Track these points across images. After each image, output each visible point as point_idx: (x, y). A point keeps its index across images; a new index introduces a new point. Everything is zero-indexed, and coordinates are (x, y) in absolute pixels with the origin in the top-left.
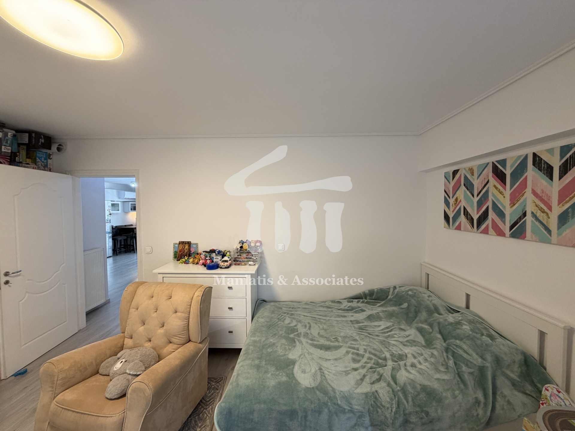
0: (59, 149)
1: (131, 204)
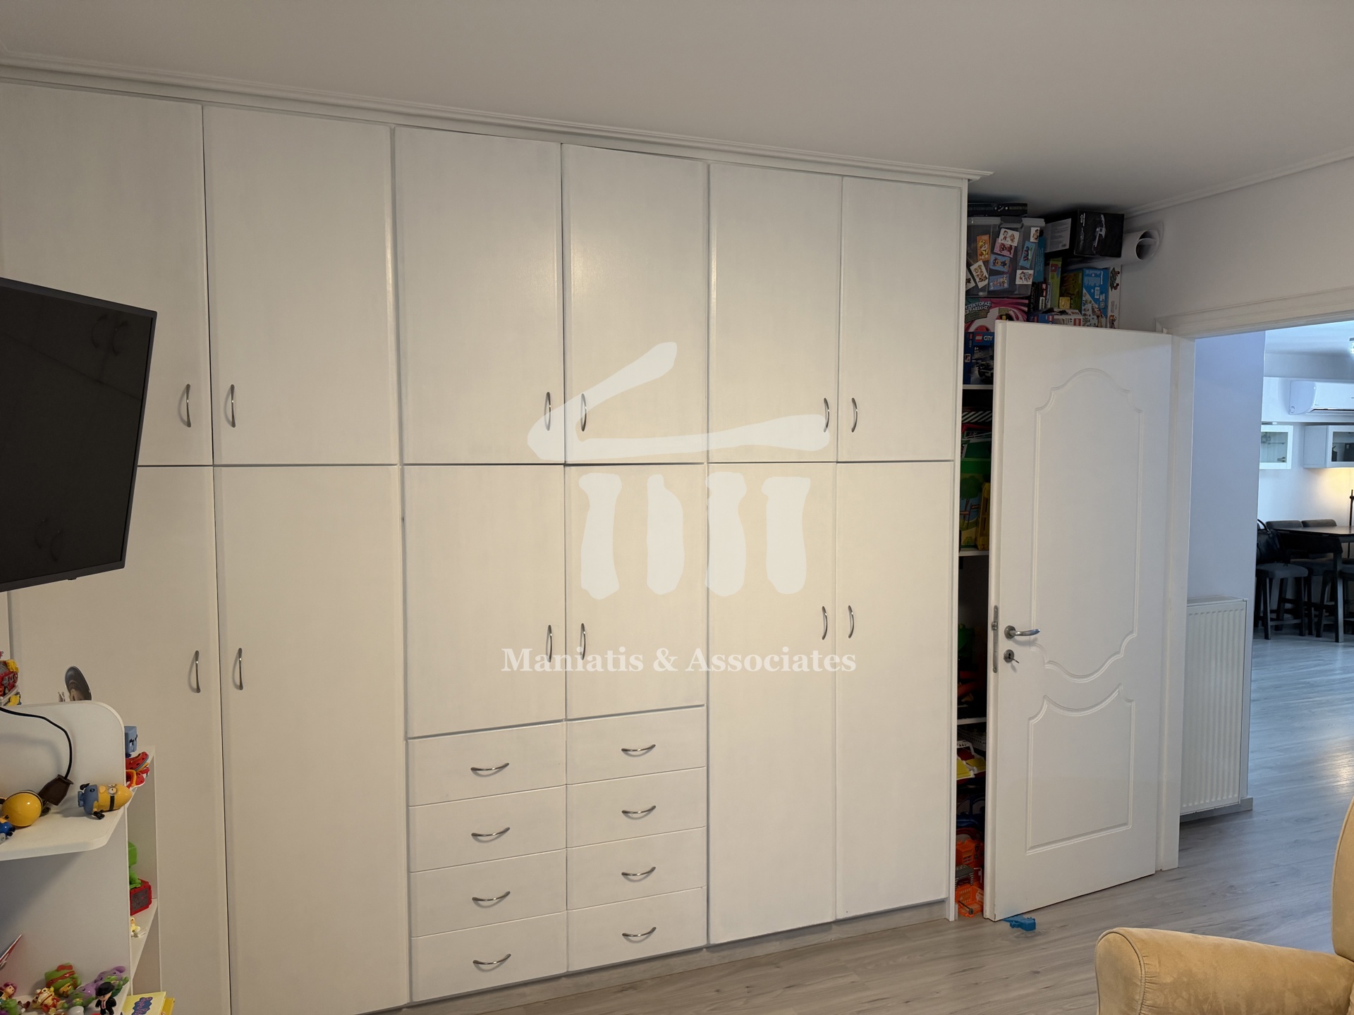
0: (1141, 251)
1: (1334, 433)
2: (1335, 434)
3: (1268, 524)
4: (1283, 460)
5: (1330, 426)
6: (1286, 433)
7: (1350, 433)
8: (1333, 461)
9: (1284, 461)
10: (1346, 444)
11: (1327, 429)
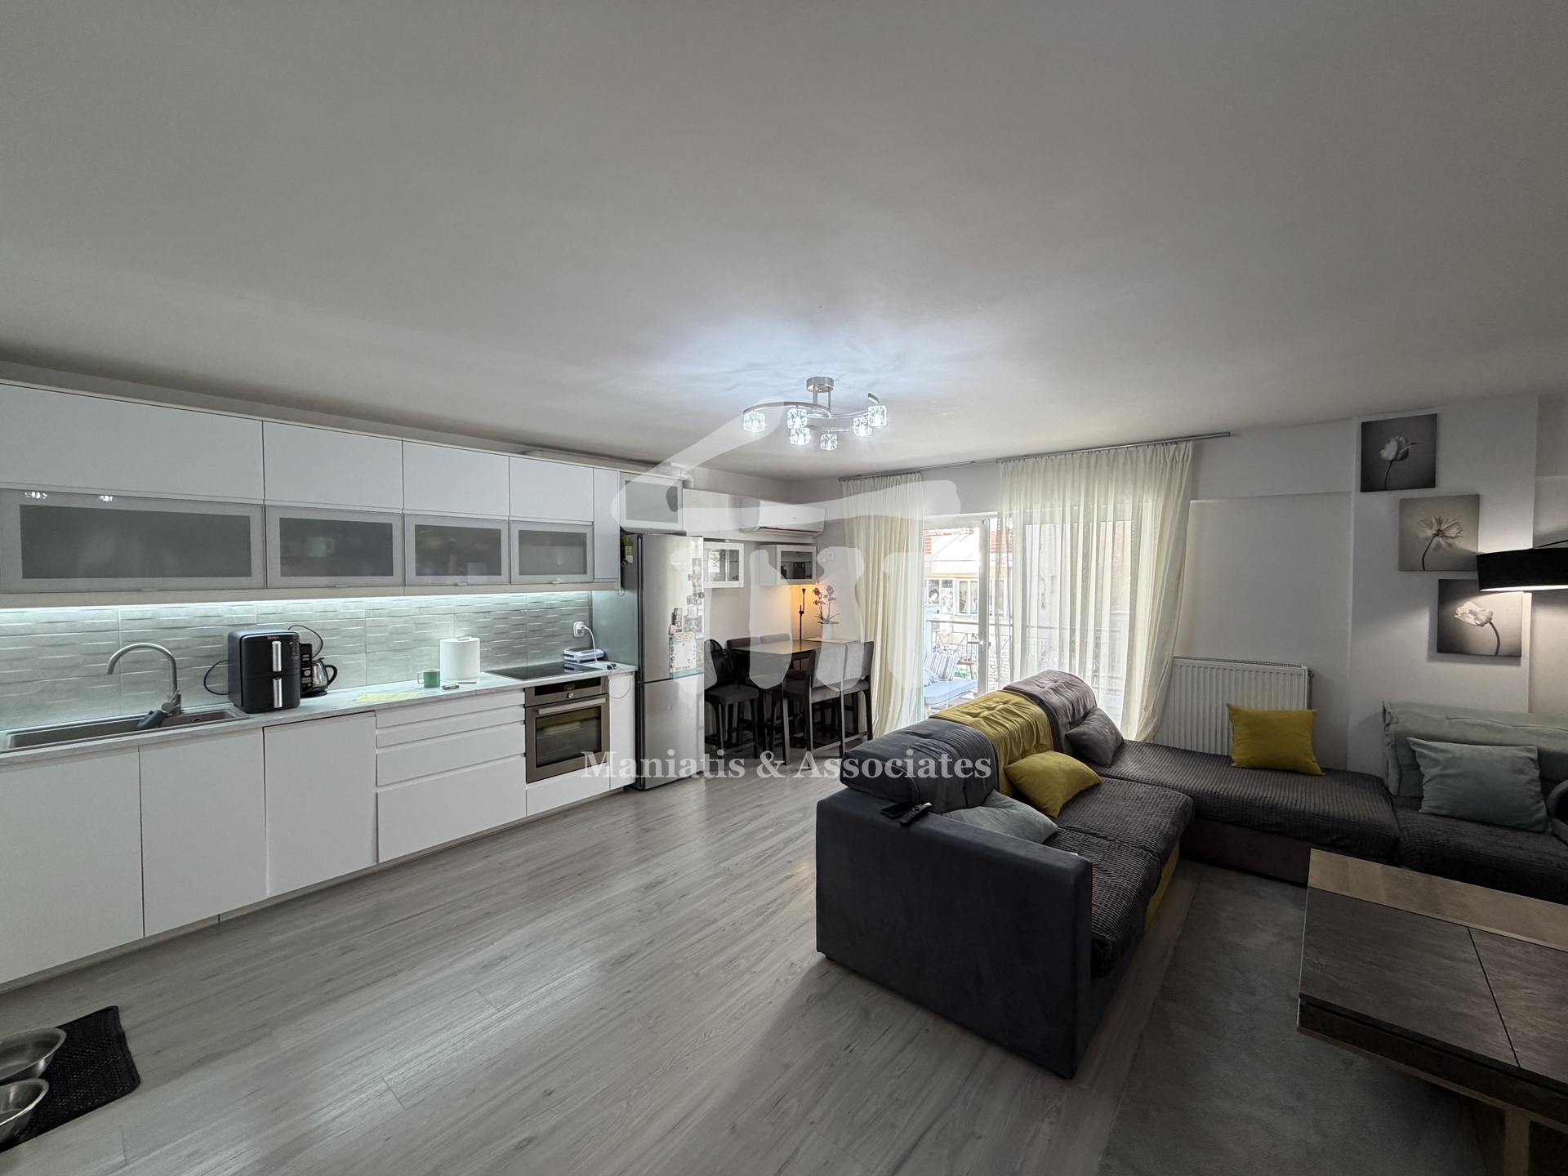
2: (782, 552)
3: (729, 642)
4: (736, 578)
5: (778, 546)
6: (737, 551)
7: (797, 552)
8: (782, 578)
9: (737, 580)
10: (795, 563)
11: (776, 548)
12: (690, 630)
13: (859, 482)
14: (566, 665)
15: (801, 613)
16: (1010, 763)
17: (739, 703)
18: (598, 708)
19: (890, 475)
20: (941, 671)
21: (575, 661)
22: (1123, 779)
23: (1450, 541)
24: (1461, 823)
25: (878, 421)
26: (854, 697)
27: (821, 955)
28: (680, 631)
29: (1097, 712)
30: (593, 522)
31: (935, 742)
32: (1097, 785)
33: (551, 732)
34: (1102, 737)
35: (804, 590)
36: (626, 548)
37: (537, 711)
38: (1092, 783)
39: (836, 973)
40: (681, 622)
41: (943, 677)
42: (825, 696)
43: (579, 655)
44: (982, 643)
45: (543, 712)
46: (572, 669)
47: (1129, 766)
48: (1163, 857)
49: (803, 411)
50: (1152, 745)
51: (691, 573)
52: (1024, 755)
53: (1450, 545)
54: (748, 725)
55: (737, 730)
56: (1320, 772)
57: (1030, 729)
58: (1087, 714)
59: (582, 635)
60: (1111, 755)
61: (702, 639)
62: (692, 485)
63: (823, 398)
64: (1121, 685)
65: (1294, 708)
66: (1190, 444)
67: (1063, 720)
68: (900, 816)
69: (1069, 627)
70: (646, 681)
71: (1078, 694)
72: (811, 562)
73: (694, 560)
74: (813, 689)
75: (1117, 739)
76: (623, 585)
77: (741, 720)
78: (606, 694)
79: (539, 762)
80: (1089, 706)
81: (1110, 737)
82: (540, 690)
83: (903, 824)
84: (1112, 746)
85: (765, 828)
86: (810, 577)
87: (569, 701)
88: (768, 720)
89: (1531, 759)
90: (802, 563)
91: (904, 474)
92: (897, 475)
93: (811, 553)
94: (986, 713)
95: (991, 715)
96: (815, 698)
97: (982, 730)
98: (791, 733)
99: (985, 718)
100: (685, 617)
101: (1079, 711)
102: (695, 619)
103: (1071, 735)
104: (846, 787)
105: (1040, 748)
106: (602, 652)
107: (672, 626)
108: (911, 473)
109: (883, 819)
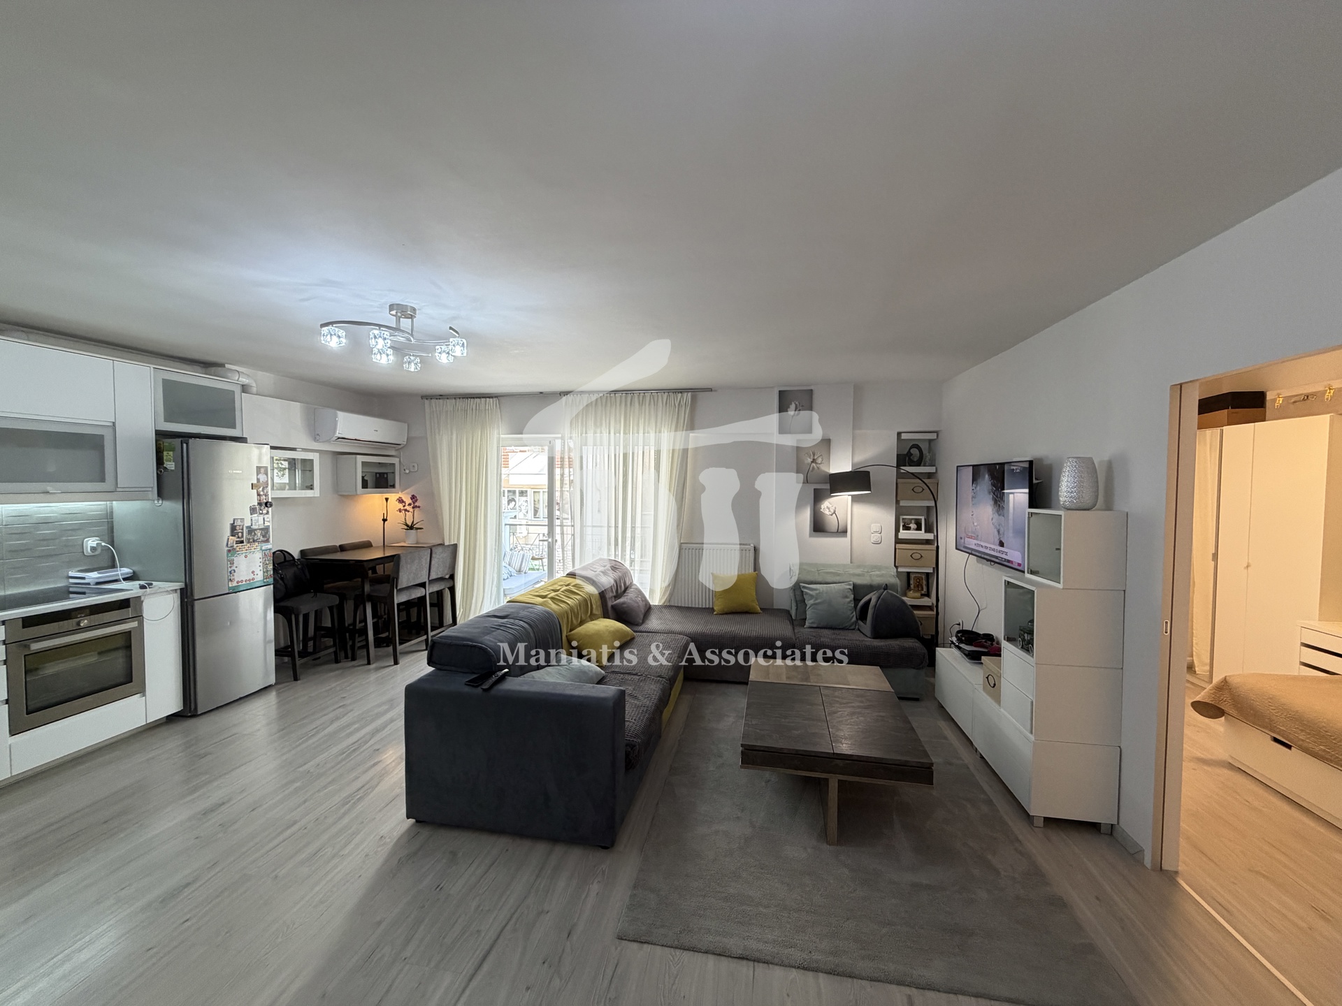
1: (362, 462)
2: (364, 464)
3: (302, 552)
4: (311, 487)
5: (358, 456)
6: (312, 461)
7: (379, 463)
8: (363, 488)
9: (312, 489)
10: (376, 473)
11: (356, 458)
12: (254, 541)
13: (441, 401)
14: (71, 589)
15: (384, 520)
16: (571, 631)
17: (316, 611)
18: (127, 635)
19: (471, 398)
20: (517, 567)
21: (89, 584)
22: (649, 632)
23: (818, 465)
24: (822, 630)
25: (458, 351)
26: (440, 594)
27: (412, 821)
28: (242, 542)
29: (633, 587)
30: (114, 423)
31: (512, 621)
32: (633, 639)
33: (51, 669)
34: (636, 605)
35: (387, 499)
36: (165, 453)
37: (27, 647)
38: (629, 638)
39: (426, 832)
40: (242, 533)
41: (520, 571)
42: (410, 595)
43: (95, 575)
44: (550, 540)
45: (36, 646)
46: (84, 593)
47: (654, 623)
48: (672, 681)
49: (387, 333)
50: (668, 606)
51: (255, 482)
52: (582, 623)
53: (818, 468)
54: (329, 632)
55: (314, 638)
56: (760, 611)
57: (586, 603)
58: (626, 589)
59: (97, 553)
60: (642, 616)
61: (270, 549)
62: (254, 390)
63: (405, 323)
64: (648, 566)
65: (747, 572)
66: (690, 394)
67: (609, 595)
68: (481, 685)
69: (614, 525)
70: (196, 598)
71: (620, 574)
72: (394, 473)
73: (259, 468)
74: (397, 591)
75: (646, 605)
76: (161, 494)
77: (318, 628)
78: (139, 617)
79: (32, 705)
80: (628, 584)
81: (641, 604)
82: (29, 622)
83: (484, 690)
84: (643, 610)
85: (349, 725)
86: (393, 486)
87: (79, 630)
88: (349, 625)
89: (850, 589)
90: (384, 473)
91: (483, 397)
92: (477, 398)
93: (394, 464)
94: (553, 594)
95: (557, 595)
96: (399, 598)
97: (548, 607)
98: (375, 634)
99: (552, 598)
100: (247, 527)
101: (621, 586)
102: (260, 529)
103: (615, 605)
104: (434, 669)
105: (593, 617)
106: (131, 571)
107: (231, 537)
108: (489, 397)
109: (467, 689)
